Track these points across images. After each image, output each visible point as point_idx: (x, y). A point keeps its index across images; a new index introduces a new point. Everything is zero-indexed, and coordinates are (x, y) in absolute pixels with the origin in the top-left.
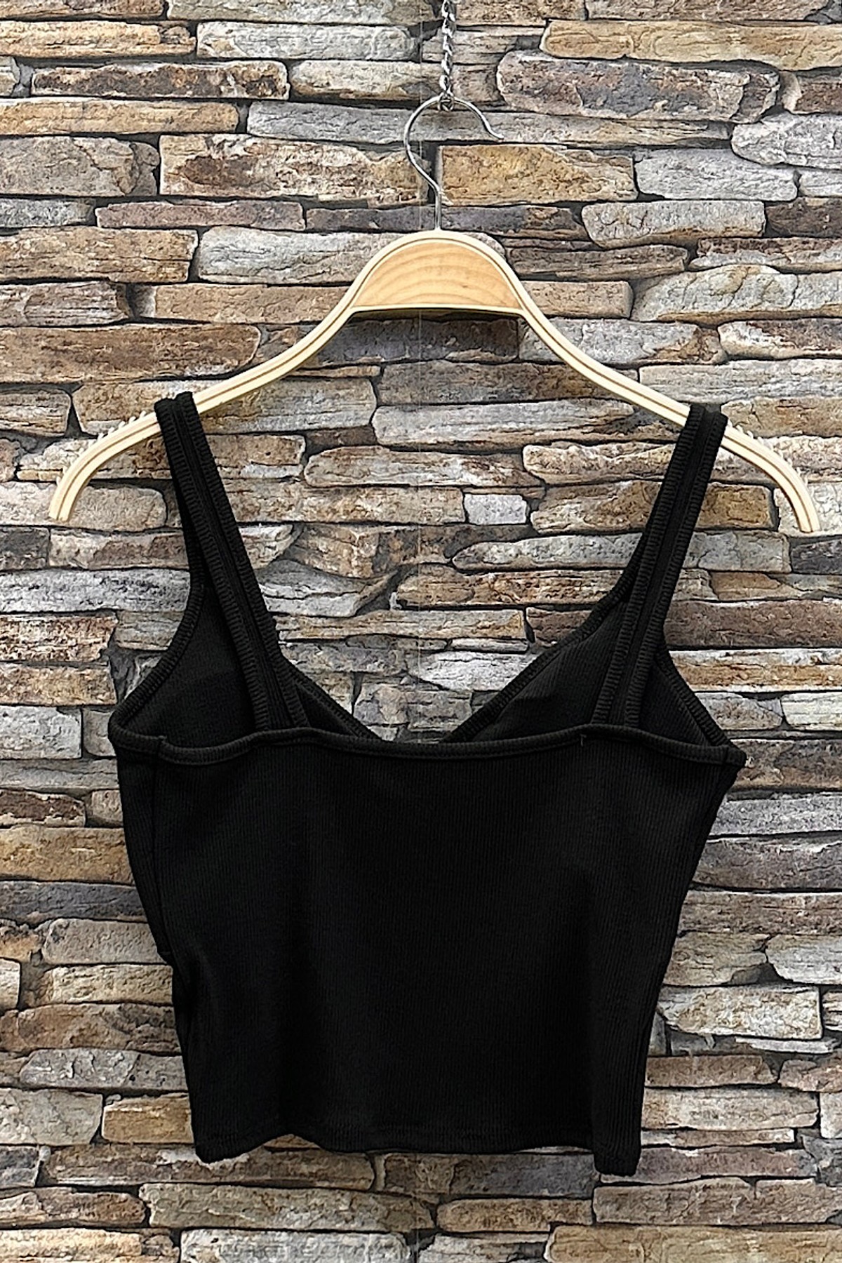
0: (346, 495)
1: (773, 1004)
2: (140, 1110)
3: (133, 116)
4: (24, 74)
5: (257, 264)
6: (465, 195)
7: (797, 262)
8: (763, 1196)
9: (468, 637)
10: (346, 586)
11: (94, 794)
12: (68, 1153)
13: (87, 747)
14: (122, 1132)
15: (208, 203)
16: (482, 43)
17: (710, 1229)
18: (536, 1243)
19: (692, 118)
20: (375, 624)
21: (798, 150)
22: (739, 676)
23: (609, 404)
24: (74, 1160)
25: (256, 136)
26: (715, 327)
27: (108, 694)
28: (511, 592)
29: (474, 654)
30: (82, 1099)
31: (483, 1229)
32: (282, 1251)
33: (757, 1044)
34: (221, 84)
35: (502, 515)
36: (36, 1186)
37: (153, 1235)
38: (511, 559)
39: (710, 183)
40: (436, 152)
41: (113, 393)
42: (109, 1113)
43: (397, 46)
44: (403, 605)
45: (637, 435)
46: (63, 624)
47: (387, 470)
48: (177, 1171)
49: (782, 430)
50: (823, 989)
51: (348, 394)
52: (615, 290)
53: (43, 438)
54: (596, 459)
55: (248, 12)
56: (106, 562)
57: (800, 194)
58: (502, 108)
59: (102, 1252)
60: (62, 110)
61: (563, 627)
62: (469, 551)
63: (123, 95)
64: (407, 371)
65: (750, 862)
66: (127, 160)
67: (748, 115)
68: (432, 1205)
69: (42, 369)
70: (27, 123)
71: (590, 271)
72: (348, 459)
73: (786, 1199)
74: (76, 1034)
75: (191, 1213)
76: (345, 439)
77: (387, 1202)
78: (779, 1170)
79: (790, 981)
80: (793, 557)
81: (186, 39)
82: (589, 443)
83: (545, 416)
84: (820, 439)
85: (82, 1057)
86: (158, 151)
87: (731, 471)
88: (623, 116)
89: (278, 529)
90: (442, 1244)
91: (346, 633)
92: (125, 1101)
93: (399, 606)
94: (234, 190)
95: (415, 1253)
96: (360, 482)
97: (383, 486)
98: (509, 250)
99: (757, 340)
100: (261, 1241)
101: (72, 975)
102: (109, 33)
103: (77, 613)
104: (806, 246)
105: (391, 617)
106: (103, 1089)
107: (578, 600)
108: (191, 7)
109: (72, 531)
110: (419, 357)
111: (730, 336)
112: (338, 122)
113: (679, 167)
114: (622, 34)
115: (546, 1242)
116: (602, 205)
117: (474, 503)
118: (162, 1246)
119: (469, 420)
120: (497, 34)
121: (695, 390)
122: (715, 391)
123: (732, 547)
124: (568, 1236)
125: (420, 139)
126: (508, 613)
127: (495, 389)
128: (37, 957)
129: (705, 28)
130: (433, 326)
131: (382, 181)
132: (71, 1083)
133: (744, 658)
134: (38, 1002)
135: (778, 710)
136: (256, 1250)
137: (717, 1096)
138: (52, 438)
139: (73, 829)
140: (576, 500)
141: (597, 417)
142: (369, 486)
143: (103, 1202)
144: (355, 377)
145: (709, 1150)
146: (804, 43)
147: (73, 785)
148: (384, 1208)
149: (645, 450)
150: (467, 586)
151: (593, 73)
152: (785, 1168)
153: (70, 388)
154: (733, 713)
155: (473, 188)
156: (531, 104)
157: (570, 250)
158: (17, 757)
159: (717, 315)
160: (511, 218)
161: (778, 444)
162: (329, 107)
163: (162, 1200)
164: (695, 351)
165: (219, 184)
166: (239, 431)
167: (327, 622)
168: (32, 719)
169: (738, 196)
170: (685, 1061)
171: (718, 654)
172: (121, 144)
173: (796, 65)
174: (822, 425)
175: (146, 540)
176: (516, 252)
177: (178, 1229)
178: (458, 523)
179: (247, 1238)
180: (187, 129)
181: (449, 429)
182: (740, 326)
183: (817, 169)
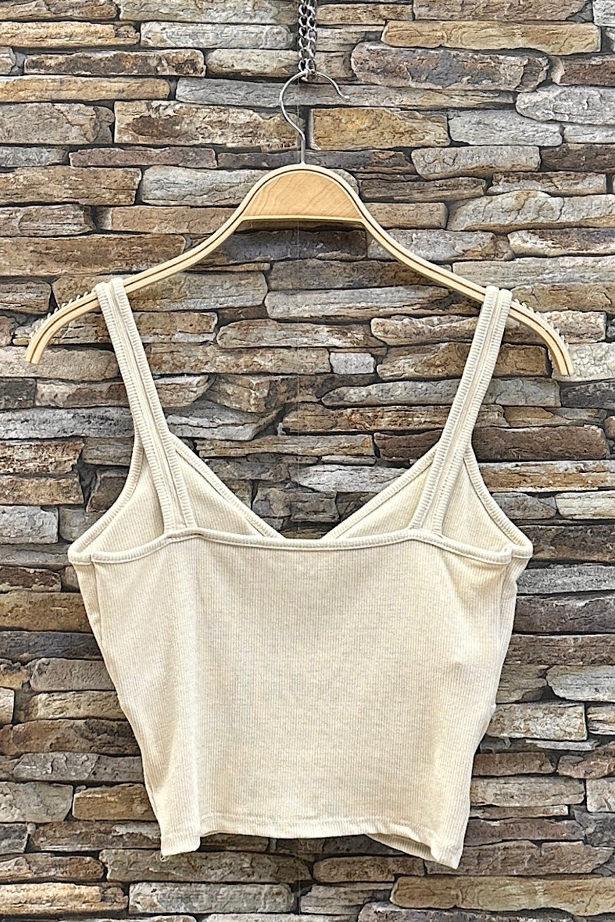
0: (246, 354)
1: (552, 715)
2: (100, 796)
3: (95, 88)
4: (19, 59)
5: (183, 191)
6: (329, 143)
7: (563, 189)
8: (547, 854)
9: (333, 454)
10: (246, 418)
11: (67, 568)
12: (48, 828)
13: (62, 535)
14: (87, 812)
15: (148, 149)
16: (341, 36)
17: (509, 878)
18: (384, 890)
19: (489, 89)
20: (267, 445)
21: (562, 111)
22: (525, 480)
23: (431, 289)
24: (52, 833)
25: (182, 102)
26: (505, 234)
27: (77, 497)
28: (363, 422)
29: (337, 467)
30: (58, 788)
31: (346, 880)
32: (202, 898)
33: (541, 745)
34: (158, 65)
35: (357, 367)
36: (25, 852)
37: (109, 887)
38: (363, 398)
39: (501, 134)
40: (308, 113)
41: (81, 283)
42: (78, 799)
43: (281, 39)
44: (287, 431)
45: (451, 311)
46: (45, 447)
47: (275, 337)
48: (127, 840)
49: (554, 306)
50: (587, 704)
51: (247, 283)
52: (435, 209)
53: (32, 315)
54: (423, 327)
55: (176, 15)
56: (76, 402)
57: (564, 141)
58: (355, 82)
59: (71, 900)
60: (46, 84)
61: (400, 446)
62: (334, 393)
63: (88, 73)
64: (290, 267)
65: (535, 613)
66: (91, 119)
67: (527, 86)
68: (309, 862)
69: (30, 266)
70: (21, 93)
71: (417, 196)
72: (248, 328)
73: (563, 856)
74: (54, 742)
75: (137, 871)
76: (245, 315)
77: (278, 861)
78: (558, 836)
79: (564, 699)
80: (563, 396)
81: (133, 34)
82: (418, 316)
83: (386, 298)
84: (581, 313)
85: (58, 758)
86: (113, 112)
87: (517, 335)
88: (440, 87)
89: (198, 379)
90: (317, 891)
91: (247, 452)
92: (89, 790)
93: (284, 432)
94: (167, 140)
95: (298, 898)
96: (257, 345)
97: (273, 347)
98: (361, 181)
99: (536, 243)
100: (187, 891)
101: (51, 699)
102: (78, 30)
103: (55, 439)
104: (569, 178)
105: (278, 440)
106: (74, 781)
107: (411, 427)
108: (136, 12)
109: (52, 381)
110: (298, 256)
111: (517, 241)
112: (239, 92)
113: (479, 123)
114: (438, 31)
115: (391, 890)
116: (426, 150)
117: (337, 359)
118: (115, 894)
119: (332, 300)
120: (351, 31)
121: (492, 279)
122: (506, 279)
123: (519, 389)
124: (407, 884)
125: (298, 104)
126: (362, 437)
127: (351, 279)
128: (27, 686)
129: (496, 26)
130: (307, 235)
131: (271, 134)
132: (50, 778)
133: (527, 468)
134: (27, 718)
135: (553, 505)
136: (184, 897)
137: (513, 782)
138: (38, 315)
139: (52, 593)
140: (409, 356)
141: (423, 298)
142: (263, 347)
143: (73, 863)
144: (253, 271)
145: (507, 821)
146: (566, 36)
147: (52, 562)
148: (275, 865)
149: (457, 321)
150: (332, 418)
151: (418, 58)
152: (562, 834)
153: (50, 280)
154: (521, 507)
155: (335, 138)
156: (375, 79)
157: (404, 181)
158: (12, 543)
159: (507, 226)
160: (362, 159)
161: (551, 317)
162: (234, 82)
163: (117, 861)
164: (492, 251)
165: (156, 136)
166: (172, 309)
167: (233, 444)
168: (23, 515)
169: (520, 143)
170: (490, 757)
171: (509, 465)
172: (87, 108)
173: (560, 51)
174: (581, 303)
175: (105, 387)
176: (365, 183)
177: (126, 882)
178: (325, 373)
179: (177, 889)
180: (133, 97)
181: (319, 307)
182: (523, 233)
183: (576, 123)
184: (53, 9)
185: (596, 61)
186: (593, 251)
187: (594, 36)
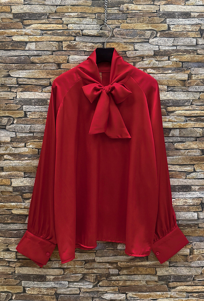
3: (58, 38)
4: (42, 32)
5: (77, 60)
7: (159, 59)
15: (70, 51)
16: (111, 27)
19: (143, 38)
21: (159, 43)
25: (77, 41)
26: (146, 69)
34: (72, 33)
39: (145, 48)
40: (104, 44)
43: (98, 28)
52: (131, 64)
53: (46, 86)
55: (75, 22)
57: (159, 49)
58: (114, 37)
60: (48, 37)
63: (57, 35)
66: (58, 45)
67: (151, 37)
69: (45, 76)
70: (42, 39)
71: (127, 61)
81: (66, 27)
84: (162, 86)
86: (62, 44)
88: (132, 38)
94: (74, 49)
99: (153, 71)
102: (55, 26)
104: (160, 57)
108: (67, 22)
111: (149, 71)
112: (89, 39)
113: (141, 46)
114: (132, 25)
116: (129, 51)
120: (113, 26)
125: (102, 42)
129: (145, 24)
146: (160, 27)
151: (128, 31)
153: (50, 79)
156: (118, 36)
157: (124, 58)
159: (146, 67)
162: (88, 37)
165: (71, 49)
169: (150, 50)
172: (57, 43)
173: (159, 30)
174: (162, 84)
180: (67, 40)
182: (150, 69)
183: (162, 46)
184: (49, 21)
185: (167, 32)
186: (165, 73)
187: (166, 26)
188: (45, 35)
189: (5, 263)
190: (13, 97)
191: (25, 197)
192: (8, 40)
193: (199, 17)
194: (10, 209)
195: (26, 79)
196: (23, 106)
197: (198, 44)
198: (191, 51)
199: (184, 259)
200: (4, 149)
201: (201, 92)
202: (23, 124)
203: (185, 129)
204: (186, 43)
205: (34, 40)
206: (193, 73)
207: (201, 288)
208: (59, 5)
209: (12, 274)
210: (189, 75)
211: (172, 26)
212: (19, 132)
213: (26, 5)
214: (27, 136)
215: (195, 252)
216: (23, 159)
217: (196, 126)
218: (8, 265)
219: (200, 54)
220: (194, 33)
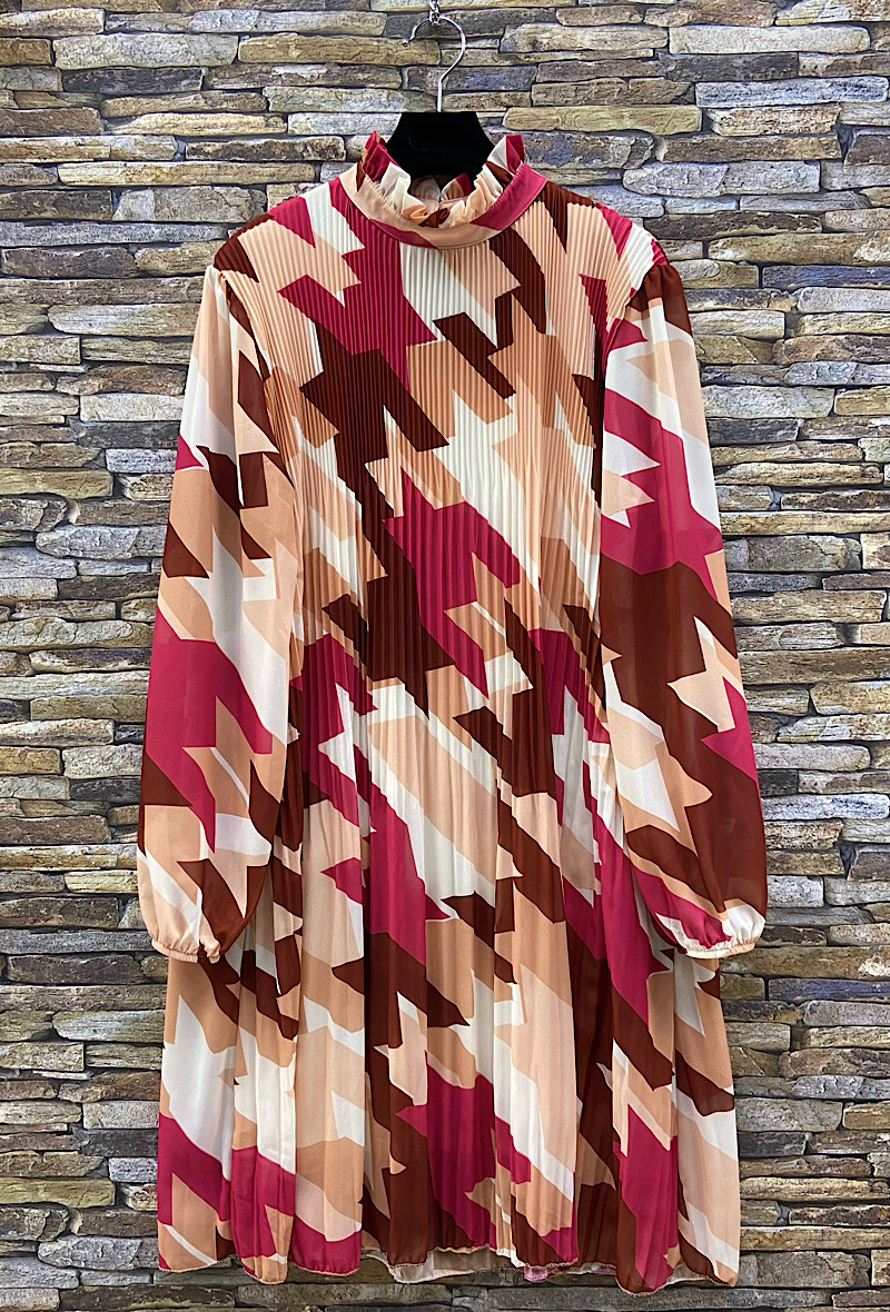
188: (193, 157)
189: (43, 1089)
190: (65, 416)
191: (121, 822)
192: (41, 182)
193: (832, 72)
194: (57, 869)
195: (118, 342)
196: (105, 449)
197: (828, 187)
198: (797, 216)
199: (769, 1064)
200: (30, 626)
201: (842, 386)
202: (108, 525)
203: (772, 540)
204: (778, 186)
205: (148, 181)
206: (806, 310)
207: (840, 1186)
208: (251, 34)
209: (68, 1132)
210: (789, 317)
211: (718, 112)
212: (89, 559)
213: (112, 36)
214: (124, 572)
215: (812, 1037)
216: (110, 666)
217: (817, 529)
218: (51, 1094)
219: (837, 228)
220: (813, 139)
